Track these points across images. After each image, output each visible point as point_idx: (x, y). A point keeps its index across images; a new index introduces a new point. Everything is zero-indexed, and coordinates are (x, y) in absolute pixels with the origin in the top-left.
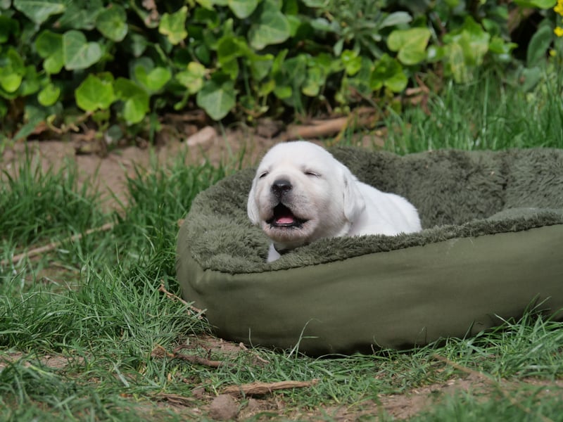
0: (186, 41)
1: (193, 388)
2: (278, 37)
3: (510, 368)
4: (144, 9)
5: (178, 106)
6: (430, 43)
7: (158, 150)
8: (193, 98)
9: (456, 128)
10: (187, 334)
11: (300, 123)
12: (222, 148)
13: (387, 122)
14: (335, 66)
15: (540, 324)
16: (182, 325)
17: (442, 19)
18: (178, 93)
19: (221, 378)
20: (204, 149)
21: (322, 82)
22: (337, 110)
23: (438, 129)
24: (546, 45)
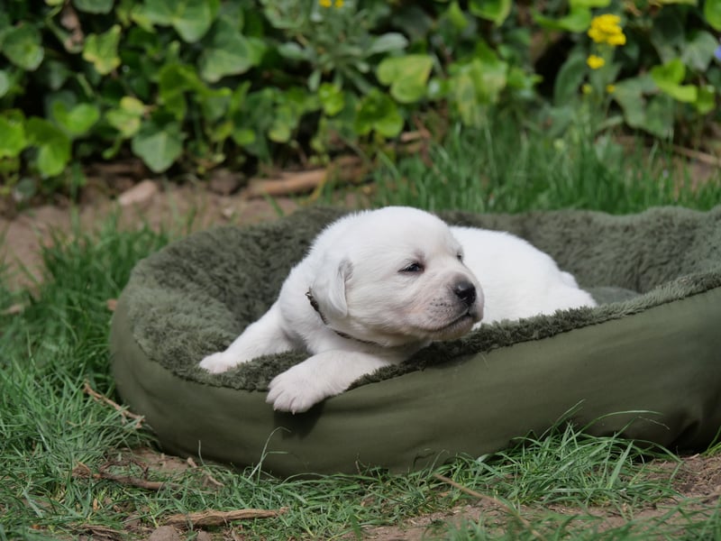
0: (119, 70)
1: (125, 518)
2: (237, 65)
3: (532, 491)
4: (65, 29)
5: (108, 154)
6: (432, 75)
7: (81, 211)
8: (127, 144)
9: (463, 184)
10: (119, 447)
11: (265, 177)
12: (166, 208)
13: (377, 176)
14: (311, 104)
15: (569, 435)
16: (113, 437)
17: (447, 44)
18: (108, 137)
19: (162, 504)
20: (142, 209)
21: (294, 124)
22: (314, 160)
23: (442, 186)
24: (579, 79)
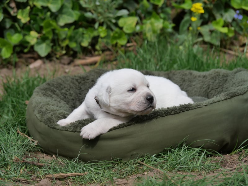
0: (29, 22)
1: (31, 176)
2: (70, 20)
3: (171, 167)
4: (11, 7)
5: (26, 51)
6: (137, 23)
7: (16, 70)
8: (32, 47)
9: (148, 61)
10: (29, 152)
11: (80, 58)
12: (45, 69)
13: (118, 58)
14: (95, 34)
15: (184, 147)
16: (27, 148)
17: (142, 13)
18: (26, 45)
19: (44, 171)
20: (37, 69)
21: (90, 40)
22: (96, 53)
23: (141, 61)
24: (187, 25)
